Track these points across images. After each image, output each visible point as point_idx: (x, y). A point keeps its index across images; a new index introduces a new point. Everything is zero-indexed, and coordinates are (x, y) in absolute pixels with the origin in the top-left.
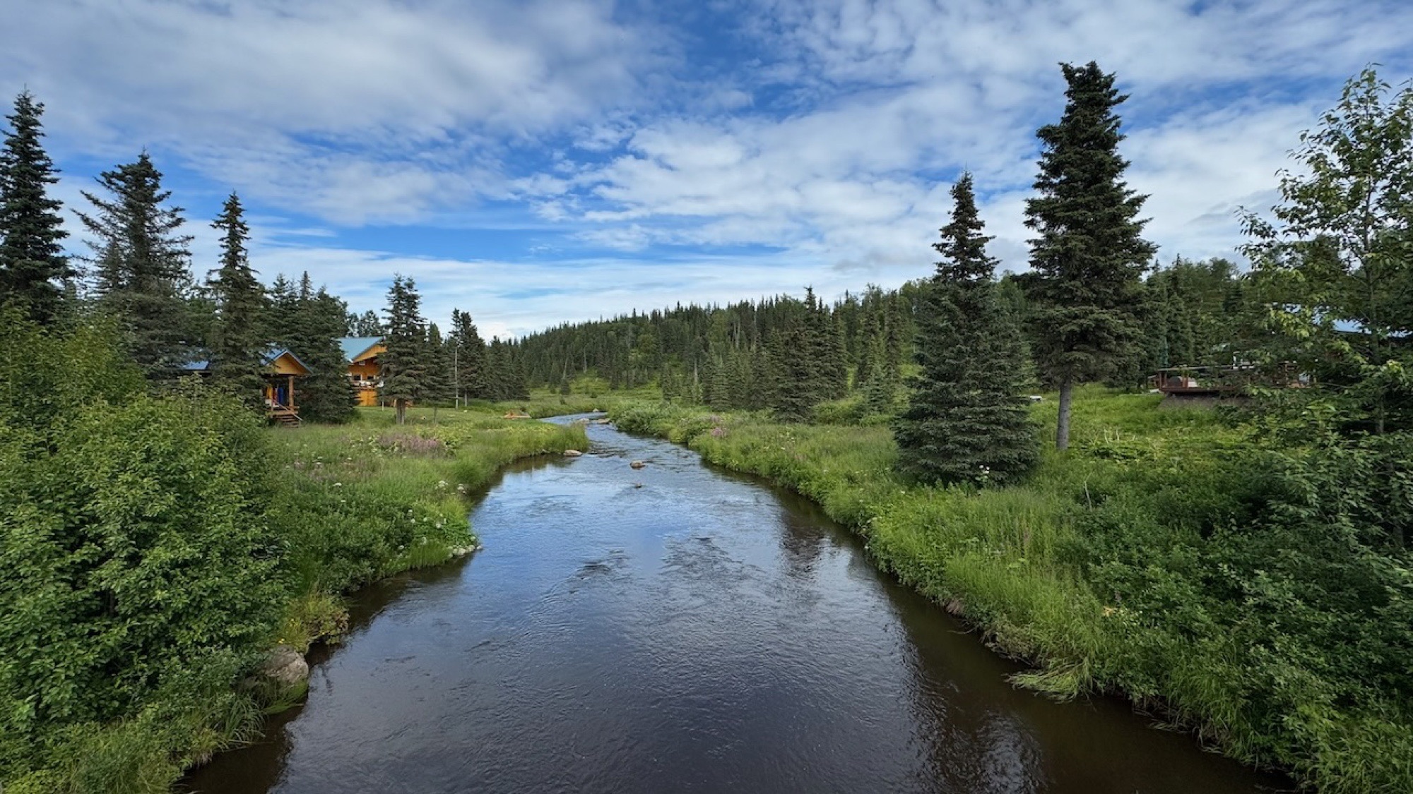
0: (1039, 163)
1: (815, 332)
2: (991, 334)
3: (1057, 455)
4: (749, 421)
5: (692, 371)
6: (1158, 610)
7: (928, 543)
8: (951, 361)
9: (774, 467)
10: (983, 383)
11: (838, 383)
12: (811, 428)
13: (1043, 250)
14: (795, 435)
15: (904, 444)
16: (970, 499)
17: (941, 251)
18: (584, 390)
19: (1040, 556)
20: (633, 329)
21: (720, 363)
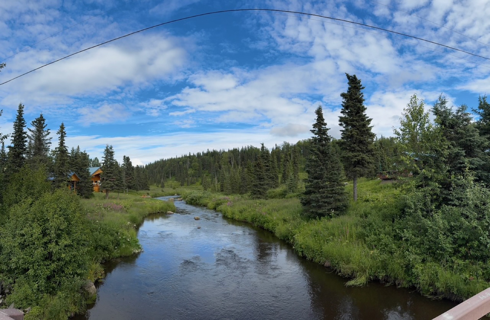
0: (342, 105)
1: (265, 161)
2: (331, 162)
3: (354, 203)
4: (241, 199)
5: (214, 178)
6: (384, 248)
7: (316, 241)
8: (319, 172)
9: (253, 218)
10: (330, 180)
11: (275, 182)
12: (267, 201)
13: (345, 134)
14: (260, 204)
15: (304, 204)
16: (329, 222)
17: (313, 133)
18: (170, 186)
19: (352, 238)
20: (189, 161)
21: (227, 175)
